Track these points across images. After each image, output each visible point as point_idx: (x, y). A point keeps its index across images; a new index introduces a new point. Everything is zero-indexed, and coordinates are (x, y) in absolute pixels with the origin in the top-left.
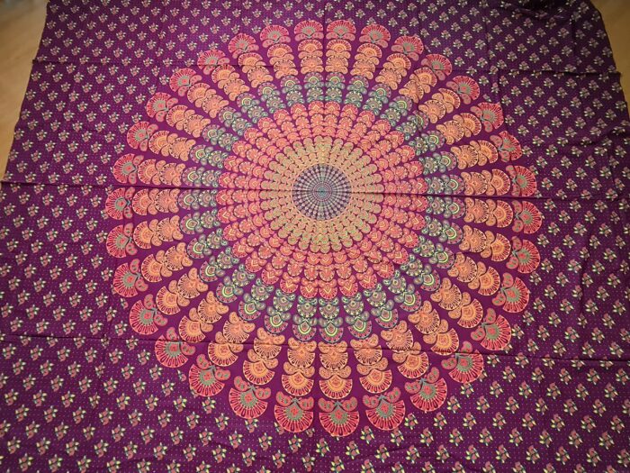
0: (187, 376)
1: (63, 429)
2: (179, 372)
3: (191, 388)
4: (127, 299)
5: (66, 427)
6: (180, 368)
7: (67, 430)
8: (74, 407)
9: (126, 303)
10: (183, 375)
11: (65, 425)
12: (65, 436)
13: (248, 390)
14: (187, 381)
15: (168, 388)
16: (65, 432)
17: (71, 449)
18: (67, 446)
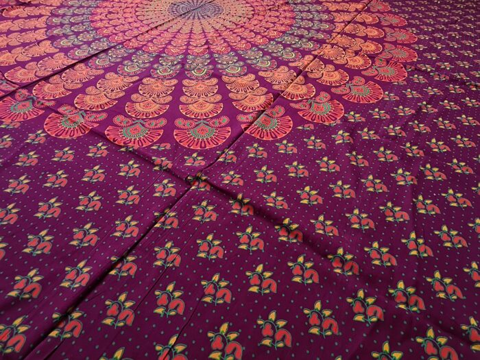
0: (309, 122)
1: (320, 314)
2: (300, 128)
3: (327, 123)
4: (160, 141)
5: (318, 306)
6: (295, 125)
7: (324, 307)
8: (283, 275)
9: (163, 145)
10: (306, 126)
11: (311, 307)
12: (337, 315)
13: (350, 88)
14: (316, 125)
15: (314, 143)
16: (327, 313)
17: (369, 312)
18: (359, 318)
